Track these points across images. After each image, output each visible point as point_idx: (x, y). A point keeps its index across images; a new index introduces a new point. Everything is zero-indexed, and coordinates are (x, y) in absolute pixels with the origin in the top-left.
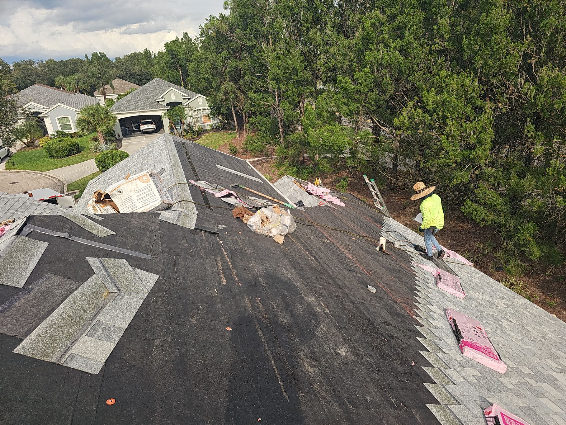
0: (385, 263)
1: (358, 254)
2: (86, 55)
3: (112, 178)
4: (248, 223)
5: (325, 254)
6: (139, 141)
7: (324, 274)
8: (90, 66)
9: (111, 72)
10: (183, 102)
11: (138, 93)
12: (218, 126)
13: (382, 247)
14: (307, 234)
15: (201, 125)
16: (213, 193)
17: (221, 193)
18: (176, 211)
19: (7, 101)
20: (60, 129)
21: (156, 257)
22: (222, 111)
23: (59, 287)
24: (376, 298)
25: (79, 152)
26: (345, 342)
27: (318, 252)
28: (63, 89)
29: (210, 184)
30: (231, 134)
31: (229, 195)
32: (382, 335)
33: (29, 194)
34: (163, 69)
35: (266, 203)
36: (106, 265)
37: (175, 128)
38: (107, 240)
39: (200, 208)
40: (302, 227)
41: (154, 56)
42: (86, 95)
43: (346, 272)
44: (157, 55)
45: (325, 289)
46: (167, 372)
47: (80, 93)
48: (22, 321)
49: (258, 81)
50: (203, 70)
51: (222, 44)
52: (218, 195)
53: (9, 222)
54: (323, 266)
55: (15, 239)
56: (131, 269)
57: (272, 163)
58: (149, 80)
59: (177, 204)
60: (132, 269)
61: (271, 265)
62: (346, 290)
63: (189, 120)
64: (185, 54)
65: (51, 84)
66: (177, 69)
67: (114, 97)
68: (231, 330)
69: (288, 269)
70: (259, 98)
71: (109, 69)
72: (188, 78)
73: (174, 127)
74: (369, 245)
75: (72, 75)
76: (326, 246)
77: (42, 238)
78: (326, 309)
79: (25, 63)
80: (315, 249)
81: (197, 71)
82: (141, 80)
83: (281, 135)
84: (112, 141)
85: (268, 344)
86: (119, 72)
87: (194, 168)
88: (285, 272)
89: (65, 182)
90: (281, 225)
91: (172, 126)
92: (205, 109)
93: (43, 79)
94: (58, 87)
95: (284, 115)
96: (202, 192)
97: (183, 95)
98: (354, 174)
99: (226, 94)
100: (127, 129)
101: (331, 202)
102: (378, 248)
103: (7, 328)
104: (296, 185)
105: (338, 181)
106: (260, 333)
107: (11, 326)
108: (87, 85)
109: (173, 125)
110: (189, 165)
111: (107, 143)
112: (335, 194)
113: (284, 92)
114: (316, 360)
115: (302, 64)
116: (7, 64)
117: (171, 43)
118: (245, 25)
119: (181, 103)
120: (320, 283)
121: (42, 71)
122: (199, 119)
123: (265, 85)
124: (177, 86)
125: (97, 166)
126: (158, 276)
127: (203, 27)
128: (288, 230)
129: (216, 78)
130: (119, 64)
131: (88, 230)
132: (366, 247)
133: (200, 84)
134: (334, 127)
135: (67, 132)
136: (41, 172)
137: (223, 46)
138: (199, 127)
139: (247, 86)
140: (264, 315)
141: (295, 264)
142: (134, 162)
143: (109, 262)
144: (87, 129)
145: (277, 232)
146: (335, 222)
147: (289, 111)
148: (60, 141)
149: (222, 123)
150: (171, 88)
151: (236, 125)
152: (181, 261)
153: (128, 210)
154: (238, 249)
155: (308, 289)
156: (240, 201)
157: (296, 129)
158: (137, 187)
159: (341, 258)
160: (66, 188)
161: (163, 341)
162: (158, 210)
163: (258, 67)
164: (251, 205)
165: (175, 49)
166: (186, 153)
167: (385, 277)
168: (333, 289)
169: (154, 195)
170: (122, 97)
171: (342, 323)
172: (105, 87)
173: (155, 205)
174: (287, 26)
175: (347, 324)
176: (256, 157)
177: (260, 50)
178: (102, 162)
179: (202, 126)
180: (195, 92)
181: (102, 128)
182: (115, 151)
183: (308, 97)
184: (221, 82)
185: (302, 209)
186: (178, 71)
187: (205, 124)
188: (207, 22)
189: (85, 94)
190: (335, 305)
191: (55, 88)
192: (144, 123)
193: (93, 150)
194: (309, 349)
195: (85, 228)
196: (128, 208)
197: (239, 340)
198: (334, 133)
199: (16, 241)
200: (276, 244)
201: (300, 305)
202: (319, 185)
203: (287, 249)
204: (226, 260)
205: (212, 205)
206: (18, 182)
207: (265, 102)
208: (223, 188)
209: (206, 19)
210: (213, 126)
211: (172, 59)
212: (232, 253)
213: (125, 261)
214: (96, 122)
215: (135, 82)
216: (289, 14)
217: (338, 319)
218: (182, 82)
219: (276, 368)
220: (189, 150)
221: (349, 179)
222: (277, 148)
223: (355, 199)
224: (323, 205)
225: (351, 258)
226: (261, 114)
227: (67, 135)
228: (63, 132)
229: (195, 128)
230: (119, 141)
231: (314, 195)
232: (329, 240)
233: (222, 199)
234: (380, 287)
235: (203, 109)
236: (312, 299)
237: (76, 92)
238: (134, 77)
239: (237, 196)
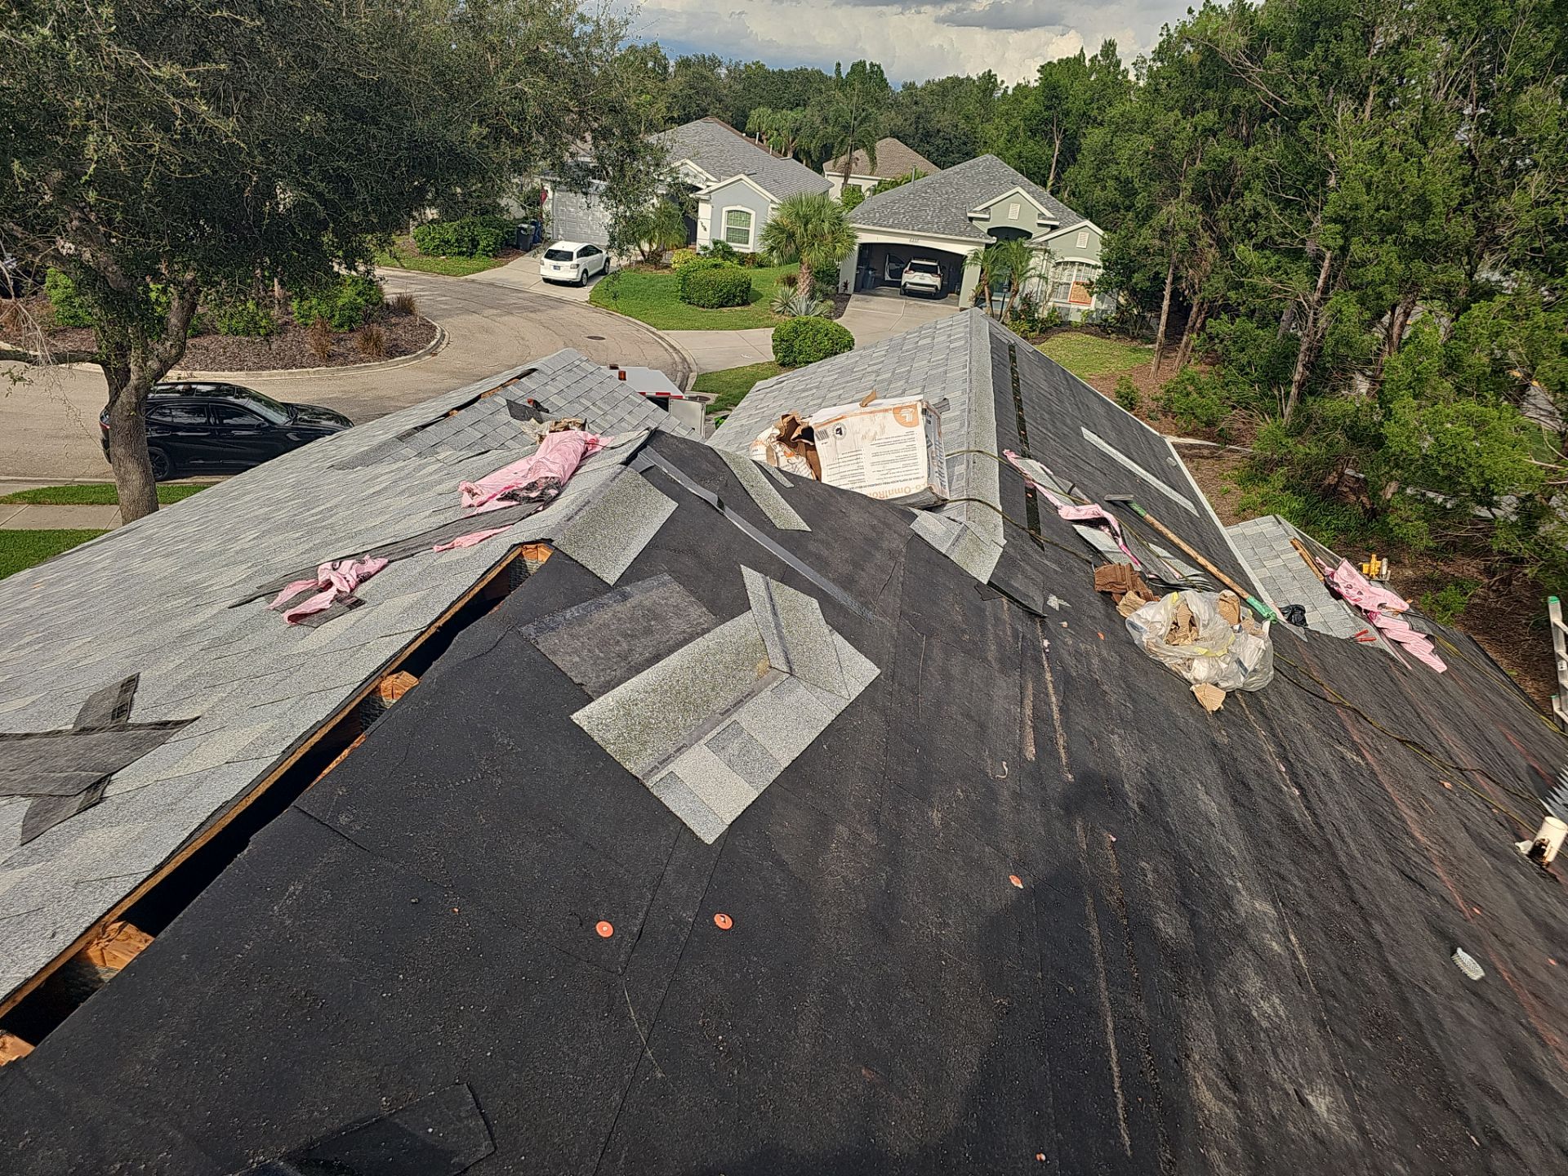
0: (1539, 903)
1: (1448, 838)
2: (839, 65)
3: (811, 389)
4: (1132, 617)
5: (1338, 793)
6: (887, 311)
7: (1319, 853)
8: (839, 95)
9: (881, 118)
10: (1036, 232)
11: (928, 185)
12: (1106, 320)
13: (1544, 851)
14: (1294, 714)
15: (1061, 305)
16: (1057, 503)
17: (1078, 510)
18: (954, 520)
19: (647, 146)
20: (723, 238)
21: (884, 621)
22: (1134, 281)
23: (678, 611)
24: (1473, 999)
25: (745, 303)
26: (1336, 1081)
27: (1319, 780)
28: (761, 140)
29: (1054, 477)
30: (1135, 350)
31: (1097, 523)
32: (1467, 1121)
33: (620, 373)
34: (1014, 132)
35: (1194, 578)
36: (776, 597)
37: (987, 299)
38: (790, 539)
39: (1015, 534)
40: (1286, 687)
41: (1003, 95)
42: (804, 166)
43: (1394, 877)
44: (1010, 92)
45: (1311, 896)
46: (851, 914)
47: (793, 157)
48: (599, 658)
49: (1280, 214)
50: (1126, 153)
51: (1208, 86)
52: (1068, 512)
53: (575, 424)
54: (1321, 828)
55: (620, 473)
56: (826, 629)
57: (1231, 464)
58: (969, 155)
59: (958, 503)
60: (827, 631)
61: (1166, 760)
62: (1378, 928)
63: (1032, 285)
64: (1088, 102)
65: (739, 124)
66: (1052, 138)
67: (866, 185)
68: (1021, 887)
69: (1214, 793)
70: (1265, 268)
71: (878, 109)
72: (1071, 170)
73: (987, 295)
74: (1492, 823)
75: (791, 109)
76: (1348, 771)
77: (669, 488)
78: (1300, 957)
79: (702, 62)
80: (1312, 767)
81: (1106, 155)
82: (947, 152)
83: (1294, 390)
84: (826, 296)
85: (1108, 972)
86: (899, 121)
87: (1024, 421)
88: (1202, 796)
89: (694, 367)
90: (1228, 659)
91: (983, 291)
92: (1088, 265)
93: (727, 108)
94: (751, 135)
95: (1331, 334)
96: (1028, 490)
97: (1041, 215)
98: (1502, 581)
99: (1164, 233)
100: (870, 272)
101: (1399, 643)
102: (1525, 847)
103: (571, 661)
104: (1297, 554)
105: (1437, 584)
106: (1095, 932)
107: (577, 659)
108: (815, 141)
109: (986, 288)
110: (1012, 408)
111: (812, 298)
112: (1422, 624)
113: (1355, 265)
114: (1234, 1086)
115: (1456, 193)
116: (666, 59)
117: (1059, 63)
118: (1307, 41)
119: (1028, 235)
120: (1299, 873)
121: (731, 87)
122: (1062, 289)
123: (1298, 231)
124: (1034, 187)
125: (774, 347)
126: (879, 671)
127: (1172, 32)
128: (1242, 678)
129: (1152, 183)
130: (908, 101)
131: (757, 501)
132: (1483, 826)
133: (1098, 192)
134: (1496, 413)
135: (737, 247)
136: (654, 329)
137: (1211, 94)
138: (1054, 310)
139: (1239, 224)
140: (1116, 889)
141: (1238, 788)
142: (875, 364)
143: (787, 594)
144: (782, 252)
145: (1209, 672)
146: (1395, 711)
147: (1349, 327)
148: (716, 266)
149: (1122, 313)
150: (1019, 189)
151: (1162, 328)
152: (937, 654)
153: (842, 482)
154: (1085, 679)
155: (1259, 874)
156: (1124, 548)
157: (1350, 387)
158: (883, 432)
159: (1388, 830)
160: (691, 382)
161: (855, 834)
162: (913, 505)
163: (1298, 174)
164: (1151, 569)
165: (1065, 81)
166: (1013, 374)
167: (1524, 946)
168: (1338, 908)
169: (915, 464)
170: (886, 189)
171: (1341, 1019)
172: (856, 154)
173: (907, 490)
174: (1449, 64)
175: (1356, 1031)
176: (1188, 435)
177: (1325, 124)
178: (787, 341)
179: (1063, 308)
180: (1075, 211)
181: (814, 256)
182: (824, 322)
183: (1432, 298)
184: (1165, 197)
185: (1298, 631)
186: (1050, 146)
187: (1072, 306)
188: (1188, 18)
189: (802, 162)
190: (1332, 959)
191: (744, 135)
192: (915, 268)
193: (777, 307)
194: (1221, 1043)
195: (753, 496)
196: (843, 478)
197: (1035, 923)
198: (1486, 434)
199: (621, 476)
200: (1195, 707)
201: (1225, 909)
202: (1377, 578)
203: (1223, 732)
204: (1047, 695)
205: (1045, 533)
206: (603, 339)
207: (1280, 282)
208: (1084, 497)
209: (1190, 11)
210: (1094, 316)
211: (1048, 108)
212: (1066, 683)
213: (815, 604)
214: (806, 240)
215: (929, 156)
216: (1473, 24)
217: (1332, 1002)
218: (1051, 178)
219: (1116, 1047)
220: (1023, 367)
221: (1480, 591)
222: (1266, 427)
223: (1482, 661)
224: (1370, 644)
225: (1423, 839)
226: (1251, 314)
227: (733, 254)
228: (727, 246)
229: (1040, 310)
230: (843, 299)
231: (1348, 603)
232: (1363, 758)
233: (1076, 526)
234: (1499, 973)
235: (1082, 264)
236: (1263, 907)
237: (785, 155)
238: (932, 140)
239: (1119, 533)
